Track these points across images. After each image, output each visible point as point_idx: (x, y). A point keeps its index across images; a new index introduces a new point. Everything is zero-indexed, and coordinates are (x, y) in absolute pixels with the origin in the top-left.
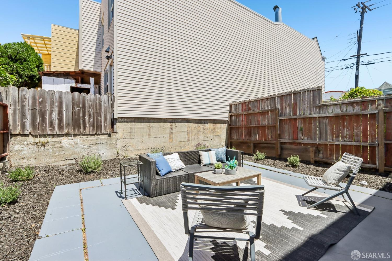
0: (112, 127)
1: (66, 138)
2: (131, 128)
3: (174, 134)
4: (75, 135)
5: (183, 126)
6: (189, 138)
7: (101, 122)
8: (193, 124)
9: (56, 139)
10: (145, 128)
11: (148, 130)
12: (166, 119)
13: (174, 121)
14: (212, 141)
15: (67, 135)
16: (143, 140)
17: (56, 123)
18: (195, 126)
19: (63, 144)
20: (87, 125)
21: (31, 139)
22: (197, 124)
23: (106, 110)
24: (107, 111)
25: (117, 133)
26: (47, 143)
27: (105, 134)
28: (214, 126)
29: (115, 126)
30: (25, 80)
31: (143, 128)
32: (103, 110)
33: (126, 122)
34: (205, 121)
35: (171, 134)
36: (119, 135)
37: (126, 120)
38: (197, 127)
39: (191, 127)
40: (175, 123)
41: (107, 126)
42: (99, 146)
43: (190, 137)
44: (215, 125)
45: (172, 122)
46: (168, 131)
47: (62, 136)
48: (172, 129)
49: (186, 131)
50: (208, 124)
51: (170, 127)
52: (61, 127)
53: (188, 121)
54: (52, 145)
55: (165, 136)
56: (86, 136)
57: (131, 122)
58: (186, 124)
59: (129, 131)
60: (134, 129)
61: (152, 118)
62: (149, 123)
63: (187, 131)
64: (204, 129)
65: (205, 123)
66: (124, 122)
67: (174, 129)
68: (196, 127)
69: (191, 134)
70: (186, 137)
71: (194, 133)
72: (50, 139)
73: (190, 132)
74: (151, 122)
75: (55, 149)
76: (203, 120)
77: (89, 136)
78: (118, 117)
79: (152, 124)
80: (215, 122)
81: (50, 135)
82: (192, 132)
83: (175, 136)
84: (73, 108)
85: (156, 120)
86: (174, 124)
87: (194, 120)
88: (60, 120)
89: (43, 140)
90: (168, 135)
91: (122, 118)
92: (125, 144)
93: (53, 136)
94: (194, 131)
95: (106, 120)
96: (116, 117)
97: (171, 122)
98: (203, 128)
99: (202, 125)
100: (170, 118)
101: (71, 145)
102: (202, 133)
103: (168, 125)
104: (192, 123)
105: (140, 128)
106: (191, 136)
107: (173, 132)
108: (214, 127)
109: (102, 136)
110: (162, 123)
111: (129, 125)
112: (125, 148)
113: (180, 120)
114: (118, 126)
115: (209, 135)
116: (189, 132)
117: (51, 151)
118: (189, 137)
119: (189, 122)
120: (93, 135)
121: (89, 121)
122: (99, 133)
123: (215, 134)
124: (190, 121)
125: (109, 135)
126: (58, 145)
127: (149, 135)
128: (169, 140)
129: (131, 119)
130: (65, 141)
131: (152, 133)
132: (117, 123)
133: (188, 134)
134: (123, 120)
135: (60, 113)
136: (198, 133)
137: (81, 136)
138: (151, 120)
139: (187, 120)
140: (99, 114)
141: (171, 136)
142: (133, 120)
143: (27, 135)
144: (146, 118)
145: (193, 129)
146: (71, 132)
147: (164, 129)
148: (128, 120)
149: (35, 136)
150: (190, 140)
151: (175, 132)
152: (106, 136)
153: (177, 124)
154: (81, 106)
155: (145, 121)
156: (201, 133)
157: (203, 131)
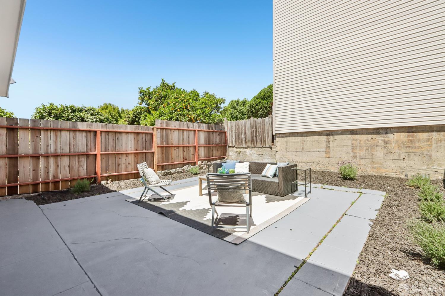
0: (273, 142)
1: (248, 149)
2: (287, 143)
3: (331, 149)
4: (252, 147)
5: (346, 139)
6: (355, 155)
7: (266, 138)
8: (362, 135)
9: (244, 150)
10: (299, 142)
11: (302, 144)
12: (322, 132)
13: (332, 133)
14: (405, 161)
15: (249, 147)
16: (296, 153)
17: (244, 139)
18: (365, 139)
19: (247, 153)
20: (258, 141)
21: (235, 149)
22: (370, 135)
23: (268, 128)
24: (269, 130)
25: (276, 146)
26: (241, 152)
27: (269, 147)
28: (408, 136)
29: (275, 141)
30: (268, 110)
31: (297, 142)
32: (266, 129)
33: (283, 137)
34: (387, 130)
35: (327, 148)
36: (278, 148)
37: (282, 135)
38: (369, 140)
39: (358, 140)
40: (333, 135)
41: (269, 141)
42: (265, 156)
43: (358, 153)
44: (413, 135)
45: (330, 135)
46: (324, 145)
47: (246, 148)
48: (329, 142)
49: (350, 144)
50: (394, 135)
51: (325, 140)
52: (246, 143)
53: (353, 132)
54: (242, 153)
55: (320, 150)
56: (258, 149)
57: (286, 137)
58: (350, 136)
59: (285, 145)
60: (289, 143)
61: (305, 132)
62: (302, 137)
63: (352, 145)
64: (385, 143)
65: (386, 133)
66: (281, 137)
67: (331, 143)
68: (367, 140)
69: (358, 149)
70: (351, 152)
71: (365, 148)
72: (241, 150)
73: (357, 146)
74: (304, 136)
75: (244, 156)
76: (382, 128)
77: (259, 148)
78: (276, 134)
79: (305, 138)
80: (414, 129)
81: (242, 147)
82: (360, 146)
83: (333, 150)
84: (251, 129)
85: (310, 134)
86: (331, 137)
87: (364, 130)
88: (246, 138)
89: (239, 150)
90: (324, 150)
91: (280, 134)
92: (282, 156)
93: (243, 147)
94: (363, 145)
95: (268, 136)
96: (274, 134)
97: (327, 135)
98: (382, 141)
99: (381, 137)
100: (326, 131)
101: (251, 154)
102: (380, 147)
103: (323, 138)
104: (360, 134)
105: (294, 142)
106: (358, 151)
107: (330, 146)
108: (411, 138)
109: (266, 148)
110: (317, 137)
111: (285, 140)
112: (282, 159)
113: (341, 132)
114: (278, 141)
115: (398, 152)
116: (355, 146)
117: (242, 157)
118: (354, 153)
119: (355, 133)
120: (261, 148)
121: (259, 138)
122: (264, 146)
123: (411, 150)
124: (356, 131)
125: (271, 148)
126: (245, 154)
127: (303, 149)
128: (325, 155)
129: (286, 135)
130: (248, 151)
131: (305, 147)
132: (276, 139)
133: (353, 149)
134: (280, 136)
135: (245, 133)
136: (372, 148)
137: (256, 148)
138: (305, 134)
139: (351, 132)
140: (264, 132)
141: (328, 150)
142: (288, 135)
143: (233, 147)
144: (300, 133)
145: (362, 142)
146: (250, 145)
147: (319, 142)
148: (284, 135)
149: (236, 148)
150: (358, 156)
151: (333, 146)
152: (269, 149)
153: (336, 137)
154: (254, 128)
155: (298, 135)
156: (379, 149)
157: (383, 144)
